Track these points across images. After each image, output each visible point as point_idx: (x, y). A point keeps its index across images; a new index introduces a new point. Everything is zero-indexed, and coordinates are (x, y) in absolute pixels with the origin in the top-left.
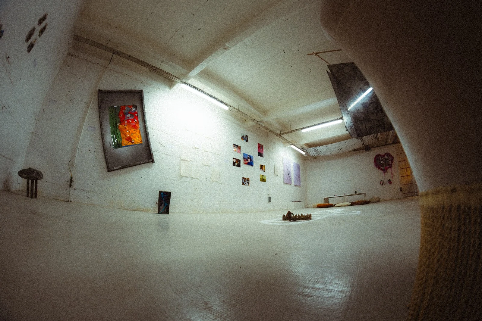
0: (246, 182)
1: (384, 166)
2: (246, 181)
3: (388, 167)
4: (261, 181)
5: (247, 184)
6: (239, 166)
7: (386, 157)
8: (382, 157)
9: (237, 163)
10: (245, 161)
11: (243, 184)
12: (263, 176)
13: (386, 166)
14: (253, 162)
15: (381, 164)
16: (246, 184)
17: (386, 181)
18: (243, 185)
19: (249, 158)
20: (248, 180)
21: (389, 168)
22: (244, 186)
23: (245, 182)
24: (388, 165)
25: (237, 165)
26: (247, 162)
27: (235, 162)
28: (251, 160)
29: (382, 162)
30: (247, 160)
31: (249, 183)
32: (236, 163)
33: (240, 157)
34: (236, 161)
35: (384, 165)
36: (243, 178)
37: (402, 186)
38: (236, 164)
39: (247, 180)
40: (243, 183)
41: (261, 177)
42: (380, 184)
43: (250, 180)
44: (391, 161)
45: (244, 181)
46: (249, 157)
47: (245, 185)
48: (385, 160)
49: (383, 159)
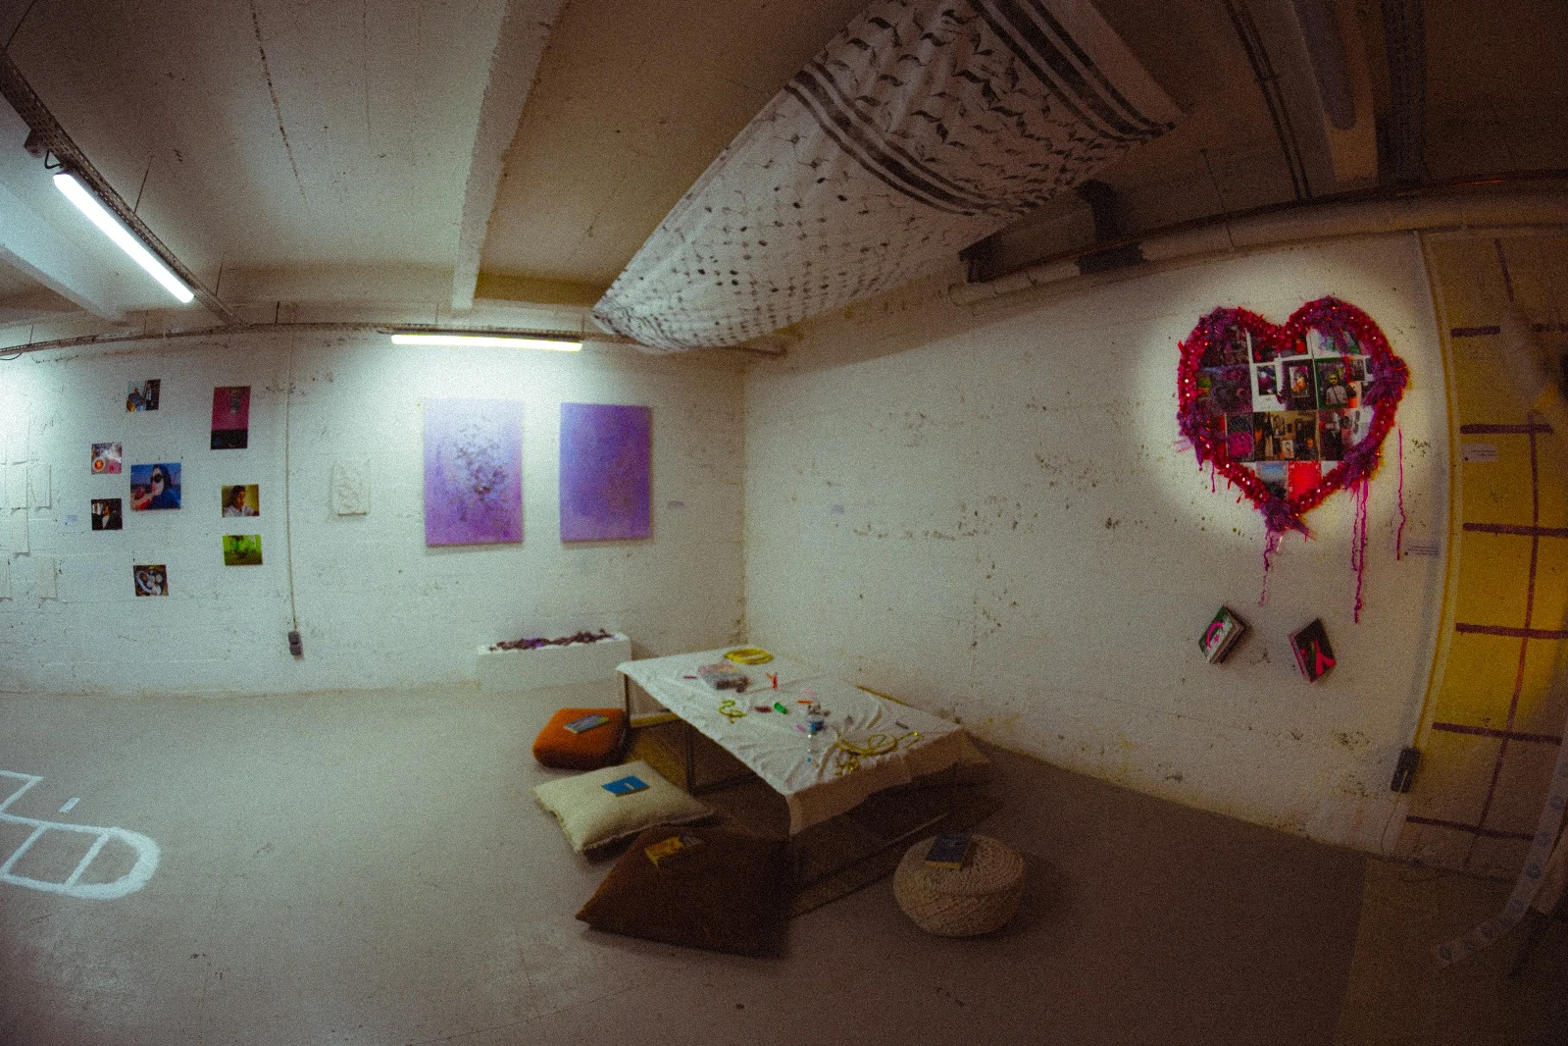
0: (149, 584)
1: (1277, 449)
2: (150, 578)
3: (1327, 466)
4: (229, 562)
5: (158, 589)
6: (116, 524)
7: (1317, 346)
8: (1271, 339)
9: (107, 516)
10: (137, 498)
11: (139, 591)
12: (238, 538)
13: (1302, 451)
14: (178, 488)
15: (1260, 417)
16: (151, 589)
17: (1277, 627)
18: (138, 594)
19: (157, 479)
20: (161, 570)
21: (1336, 481)
22: (145, 597)
23: (145, 582)
24: (1335, 446)
25: (109, 523)
26: (148, 497)
27: (99, 513)
28: (168, 484)
29: (1265, 404)
30: (149, 489)
31: (163, 585)
32: (102, 516)
33: (118, 487)
34: (104, 509)
35: (1288, 446)
36: (137, 569)
37: (1428, 742)
38: (105, 520)
39: (154, 574)
40: (138, 587)
41: (230, 548)
42: (1205, 641)
43: (168, 569)
44: (1369, 401)
45: (141, 578)
46: (158, 471)
47: (148, 594)
48: (1297, 381)
49: (1277, 363)
